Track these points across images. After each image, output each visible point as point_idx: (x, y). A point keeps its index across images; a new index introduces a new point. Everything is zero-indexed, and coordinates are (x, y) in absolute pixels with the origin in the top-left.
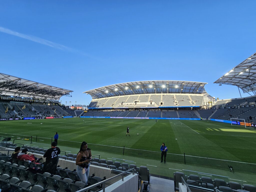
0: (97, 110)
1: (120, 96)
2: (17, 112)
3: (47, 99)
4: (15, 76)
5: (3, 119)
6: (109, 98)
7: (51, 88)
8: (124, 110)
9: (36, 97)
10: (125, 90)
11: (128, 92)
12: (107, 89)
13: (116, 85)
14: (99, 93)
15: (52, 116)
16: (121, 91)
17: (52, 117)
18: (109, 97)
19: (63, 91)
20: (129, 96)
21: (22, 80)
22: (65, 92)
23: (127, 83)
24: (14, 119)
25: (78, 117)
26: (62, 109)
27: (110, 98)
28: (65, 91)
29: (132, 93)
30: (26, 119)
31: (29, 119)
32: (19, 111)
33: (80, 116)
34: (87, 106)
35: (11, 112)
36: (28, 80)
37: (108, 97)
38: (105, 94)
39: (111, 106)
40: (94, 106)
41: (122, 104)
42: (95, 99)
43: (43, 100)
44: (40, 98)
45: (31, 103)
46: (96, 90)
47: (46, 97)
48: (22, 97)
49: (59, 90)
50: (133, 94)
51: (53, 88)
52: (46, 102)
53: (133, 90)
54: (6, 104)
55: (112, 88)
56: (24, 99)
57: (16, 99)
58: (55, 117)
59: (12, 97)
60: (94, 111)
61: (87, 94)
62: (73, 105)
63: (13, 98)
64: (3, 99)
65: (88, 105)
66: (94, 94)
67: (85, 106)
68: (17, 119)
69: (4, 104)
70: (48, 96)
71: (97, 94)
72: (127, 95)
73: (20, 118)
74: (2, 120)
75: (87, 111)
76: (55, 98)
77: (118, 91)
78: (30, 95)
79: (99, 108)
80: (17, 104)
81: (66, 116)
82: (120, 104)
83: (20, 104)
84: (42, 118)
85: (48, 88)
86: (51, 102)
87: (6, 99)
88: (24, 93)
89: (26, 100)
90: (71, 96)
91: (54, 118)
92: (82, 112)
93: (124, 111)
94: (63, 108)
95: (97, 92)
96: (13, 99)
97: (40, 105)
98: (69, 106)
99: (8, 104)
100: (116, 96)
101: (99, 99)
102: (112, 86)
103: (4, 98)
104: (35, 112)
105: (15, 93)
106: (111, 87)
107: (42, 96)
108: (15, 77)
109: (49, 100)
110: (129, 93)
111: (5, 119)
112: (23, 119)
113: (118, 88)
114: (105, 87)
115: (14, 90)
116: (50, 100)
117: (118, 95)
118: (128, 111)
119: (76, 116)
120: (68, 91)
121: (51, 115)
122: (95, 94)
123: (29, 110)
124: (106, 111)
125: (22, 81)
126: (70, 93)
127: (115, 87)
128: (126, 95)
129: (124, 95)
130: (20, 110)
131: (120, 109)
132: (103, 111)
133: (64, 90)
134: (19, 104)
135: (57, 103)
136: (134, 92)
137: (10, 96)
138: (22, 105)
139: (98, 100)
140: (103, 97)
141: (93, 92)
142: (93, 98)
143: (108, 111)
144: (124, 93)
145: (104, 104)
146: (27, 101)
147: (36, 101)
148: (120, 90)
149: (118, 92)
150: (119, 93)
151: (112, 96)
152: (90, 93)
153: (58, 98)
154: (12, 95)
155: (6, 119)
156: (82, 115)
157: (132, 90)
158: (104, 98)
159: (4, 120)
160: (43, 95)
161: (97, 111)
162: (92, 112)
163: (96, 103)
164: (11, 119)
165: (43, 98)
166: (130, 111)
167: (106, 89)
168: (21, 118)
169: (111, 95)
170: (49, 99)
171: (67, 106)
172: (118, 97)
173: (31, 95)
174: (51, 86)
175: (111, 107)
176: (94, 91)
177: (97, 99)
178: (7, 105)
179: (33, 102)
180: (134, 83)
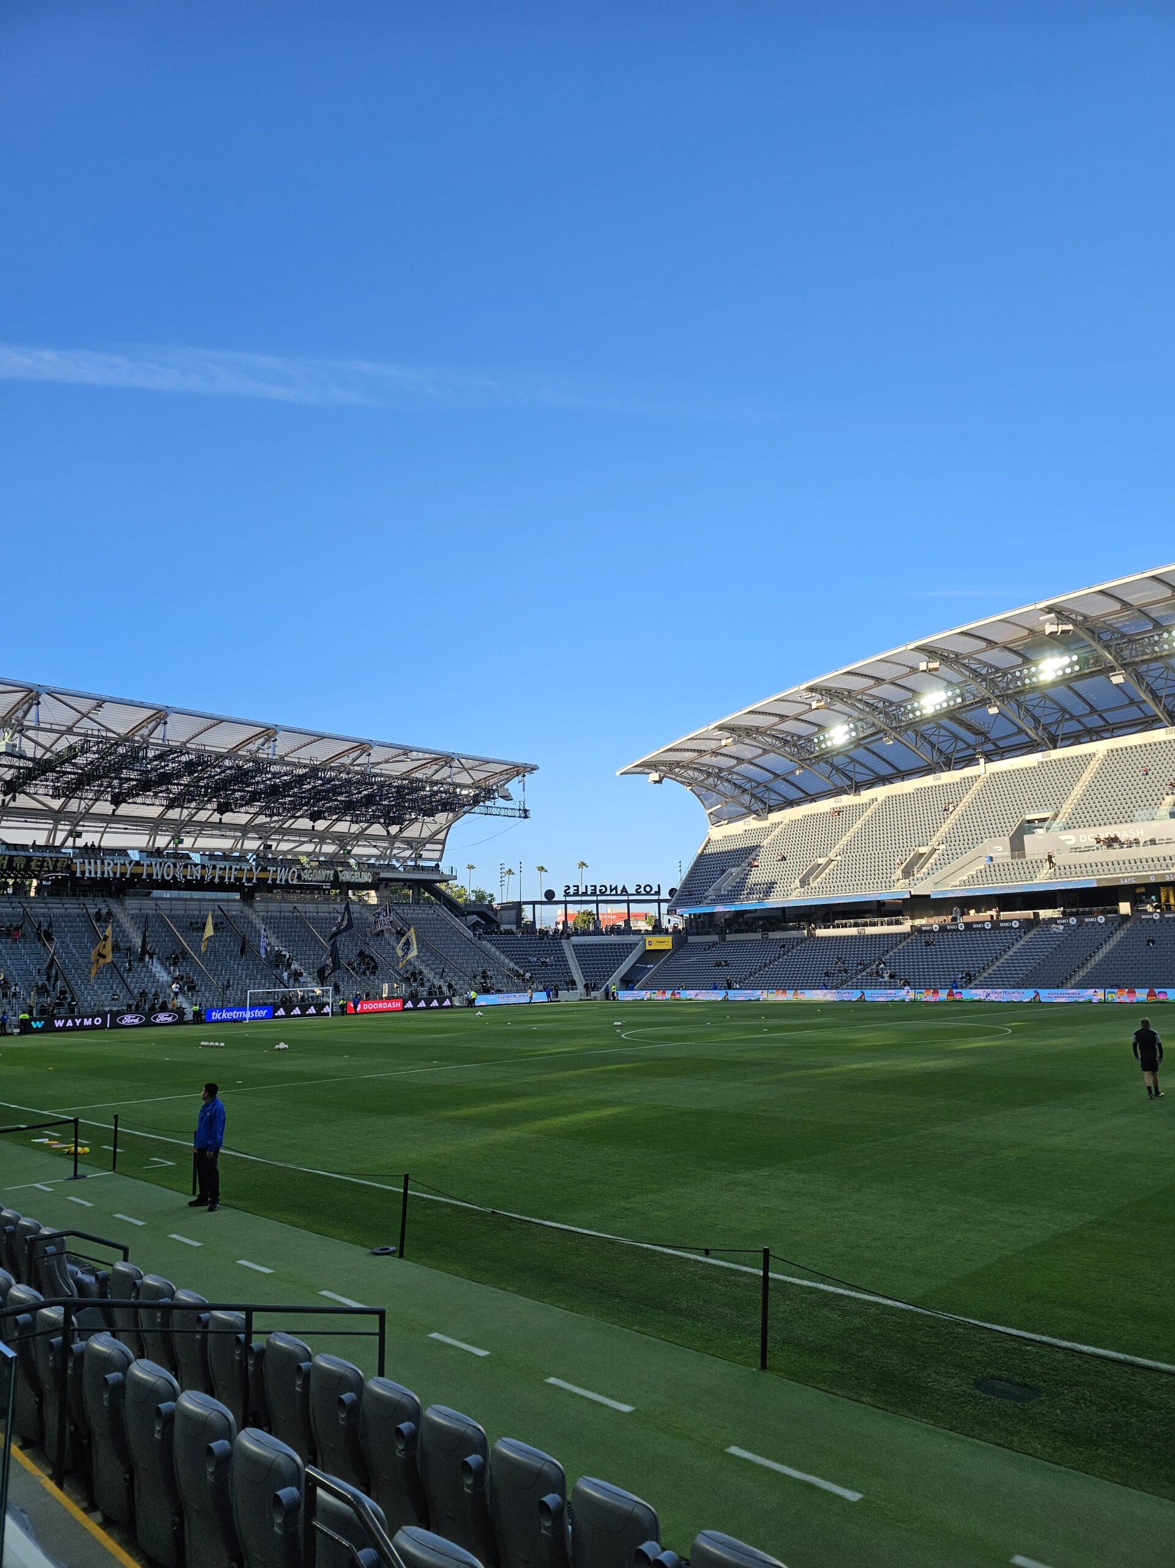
0: (765, 929)
1: (983, 769)
2: (166, 969)
3: (356, 851)
4: (128, 697)
5: (87, 1022)
6: (866, 795)
7: (363, 759)
8: (1045, 914)
9: (284, 846)
10: (1034, 688)
11: (1081, 709)
12: (839, 706)
13: (930, 652)
14: (769, 761)
15: (391, 989)
16: (993, 711)
17: (388, 999)
18: (870, 784)
19: (457, 779)
20: (1100, 747)
21: (172, 718)
22: (475, 785)
23: (1050, 609)
24: (148, 1016)
25: (593, 994)
26: (469, 934)
27: (881, 792)
28: (478, 776)
29: (1133, 713)
30: (217, 1021)
31: (235, 1021)
32: (175, 958)
33: (613, 988)
34: (665, 895)
35: (130, 970)
36: (208, 711)
37: (857, 787)
38: (825, 757)
39: (899, 873)
40: (724, 884)
41: (1017, 846)
42: (731, 820)
43: (331, 862)
44: (308, 854)
45: (253, 898)
46: (731, 729)
47: (342, 839)
48: (192, 855)
49: (429, 771)
50: (1149, 723)
51: (377, 755)
52: (346, 876)
53: (1140, 678)
54: (104, 911)
55: (886, 691)
56: (203, 867)
57: (157, 872)
58: (414, 997)
59: (135, 856)
60: (729, 937)
61: (655, 776)
62: (550, 894)
63: (138, 863)
64: (83, 873)
65: (677, 885)
66: (719, 773)
67: (646, 893)
68: (162, 1018)
69: (93, 911)
70: (355, 828)
71: (744, 768)
72: (1076, 739)
73: (180, 1011)
74: (82, 1028)
75: (669, 939)
76: (410, 843)
77: (951, 714)
78: (244, 837)
79: (774, 901)
80: (164, 909)
81: (499, 991)
82: (1000, 849)
83: (180, 905)
84: (320, 1006)
85: (346, 760)
86: (383, 875)
87: (103, 873)
88: (205, 825)
89: (218, 873)
90: (525, 814)
91: (409, 1005)
92: (632, 946)
93: (1053, 921)
94: (474, 927)
95: (747, 752)
96: (138, 870)
97: (311, 907)
98: (518, 906)
99: (115, 908)
100: (950, 764)
101: (774, 817)
102: (888, 672)
103: (91, 869)
104: (278, 961)
105: (155, 825)
106: (879, 681)
107: (322, 837)
108: (131, 704)
109: (372, 861)
110: (1094, 722)
111: (98, 1021)
112: (199, 1018)
113: (956, 678)
114: (811, 689)
115: (139, 800)
116: (378, 858)
117: (970, 761)
118: (1101, 919)
119: (581, 989)
120: (499, 768)
121: (386, 987)
122: (730, 770)
123: (237, 949)
124: (853, 931)
125: (176, 732)
126: (513, 786)
127: (914, 670)
128: (1054, 742)
129: (1031, 747)
130: (184, 952)
131: (1006, 901)
132: (821, 932)
133: (468, 764)
134: (179, 909)
135: (429, 885)
136: (1156, 697)
137: (123, 852)
138: (194, 910)
139: (768, 831)
140: (812, 798)
141: (707, 759)
142: (717, 819)
143: (870, 930)
144: (1027, 726)
145: (821, 861)
146: (222, 878)
147: (282, 876)
148: (985, 702)
149: (961, 723)
150: (971, 738)
151: (902, 775)
152: (678, 764)
153: (431, 839)
154: (135, 841)
155: (103, 1015)
156: (628, 983)
157: (1118, 679)
158: (824, 806)
159: (93, 1027)
160: (321, 825)
161: (758, 936)
162: (715, 944)
163: (745, 855)
164: (128, 1019)
165: (329, 848)
166: (1125, 918)
167: (827, 707)
168: (190, 1010)
169: (884, 770)
170: (370, 857)
171: (506, 907)
172: (969, 771)
173: (245, 830)
174: (364, 747)
175: (899, 889)
176: (713, 745)
177: (752, 823)
178: (110, 914)
179: (263, 886)
180: (1134, 599)
